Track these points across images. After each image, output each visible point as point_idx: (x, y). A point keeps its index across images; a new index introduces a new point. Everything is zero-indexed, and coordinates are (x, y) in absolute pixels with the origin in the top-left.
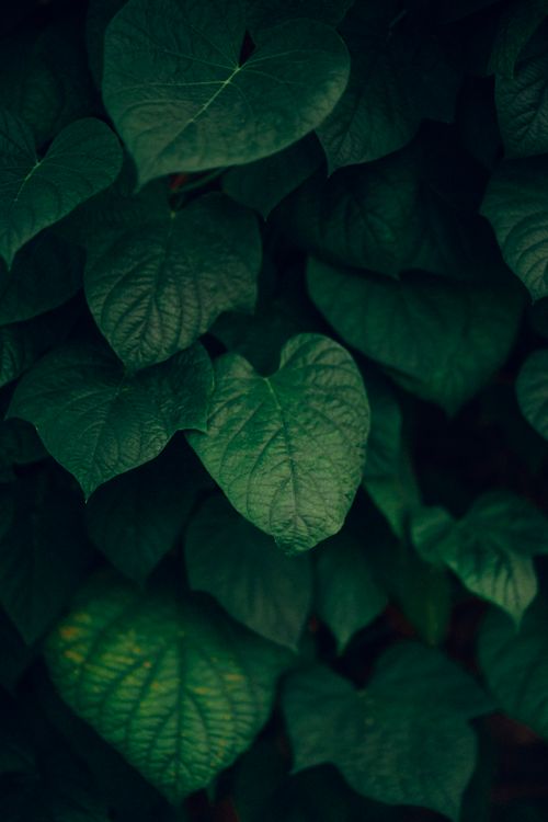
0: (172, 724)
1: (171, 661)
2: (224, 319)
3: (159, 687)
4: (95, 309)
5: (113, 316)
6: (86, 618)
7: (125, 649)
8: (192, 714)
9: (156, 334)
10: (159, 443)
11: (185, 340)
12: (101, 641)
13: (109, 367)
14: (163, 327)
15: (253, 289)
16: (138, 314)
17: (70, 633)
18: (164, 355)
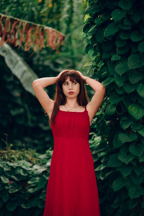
0: (137, 114)
1: (137, 109)
2: (140, 80)
3: (136, 111)
4: (129, 80)
5: (131, 80)
6: (131, 106)
7: (133, 108)
8: (139, 113)
9: (134, 82)
10: (134, 90)
11: (137, 82)
12: (132, 107)
13: (131, 85)
14: (135, 81)
15: (143, 78)
16: (133, 80)
17: (129, 107)
18: (135, 83)
